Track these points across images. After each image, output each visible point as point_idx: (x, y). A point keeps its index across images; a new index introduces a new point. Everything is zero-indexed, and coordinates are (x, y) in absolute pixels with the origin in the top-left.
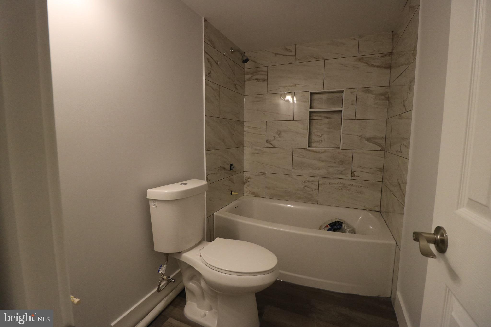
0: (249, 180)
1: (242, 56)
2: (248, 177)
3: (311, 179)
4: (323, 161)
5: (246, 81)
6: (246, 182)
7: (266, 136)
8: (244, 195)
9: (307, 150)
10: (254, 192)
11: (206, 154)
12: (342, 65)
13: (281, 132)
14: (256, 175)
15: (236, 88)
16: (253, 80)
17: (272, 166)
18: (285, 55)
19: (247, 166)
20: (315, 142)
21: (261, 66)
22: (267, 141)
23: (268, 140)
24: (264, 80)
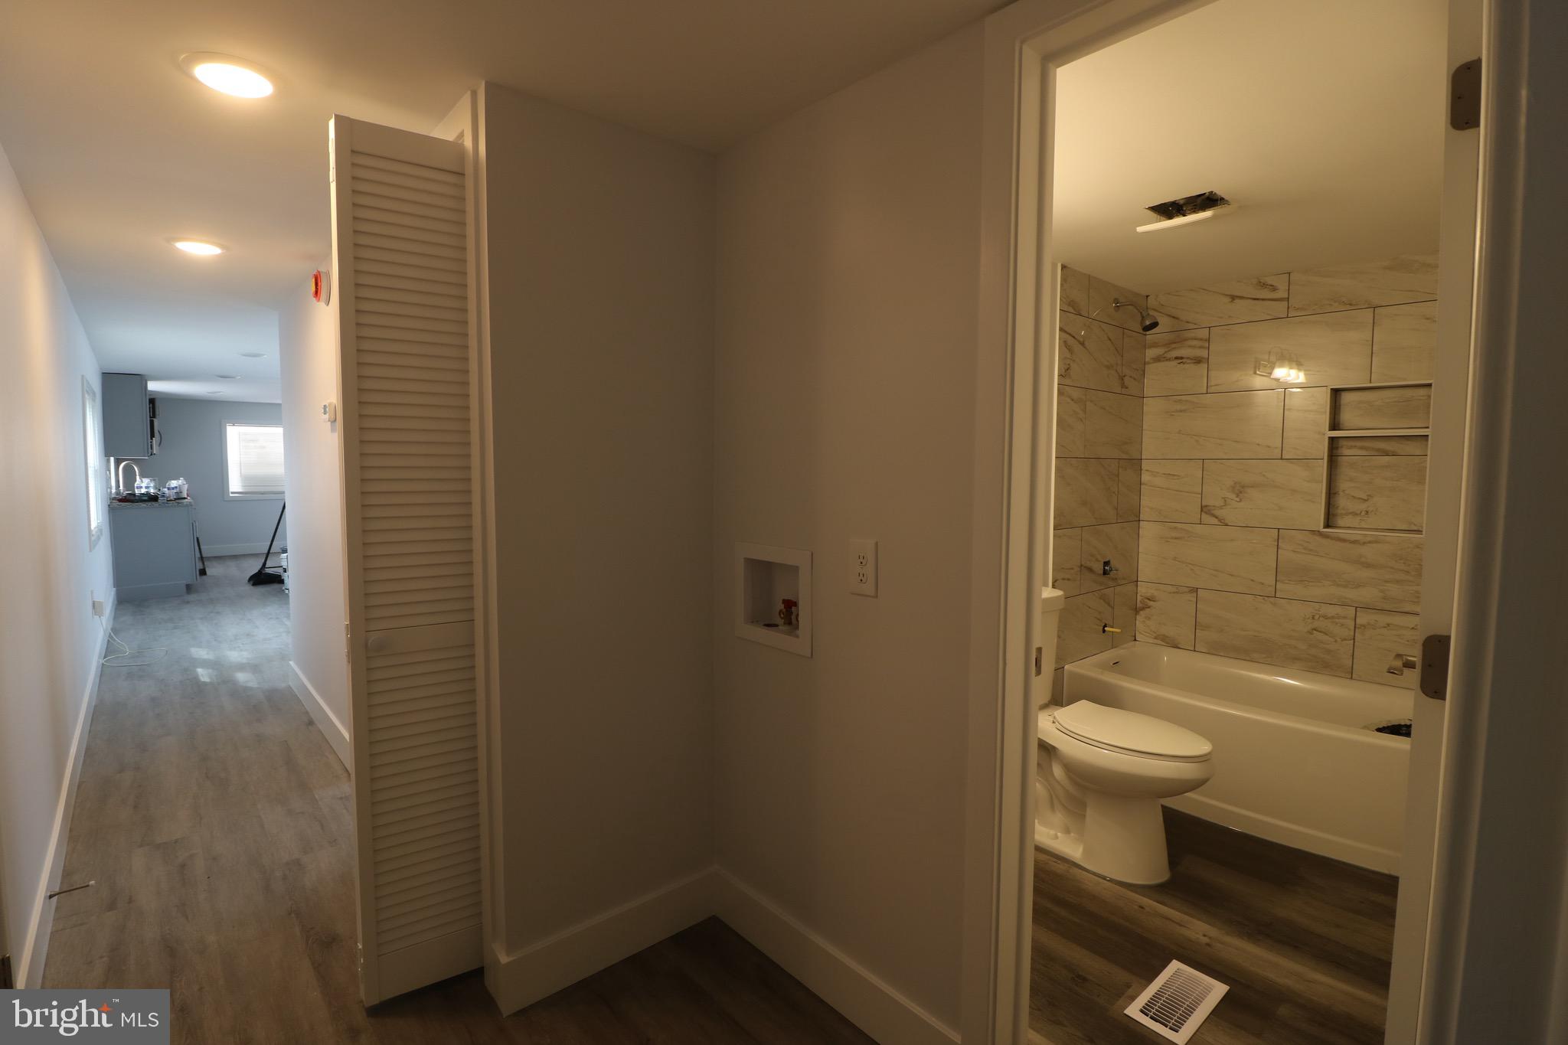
0: (1151, 603)
1: (1143, 317)
2: (1149, 595)
3: (1331, 611)
4: (1368, 566)
5: (1149, 363)
6: (1143, 609)
7: (1200, 496)
8: (1135, 640)
9: (1320, 534)
10: (1164, 635)
11: (1054, 536)
12: (1428, 319)
13: (1243, 487)
14: (1170, 593)
15: (1123, 386)
16: (1169, 360)
17: (1216, 570)
18: (1258, 299)
19: (1147, 567)
20: (1347, 514)
21: (1191, 326)
22: (1204, 509)
23: (1206, 506)
24: (1198, 361)
